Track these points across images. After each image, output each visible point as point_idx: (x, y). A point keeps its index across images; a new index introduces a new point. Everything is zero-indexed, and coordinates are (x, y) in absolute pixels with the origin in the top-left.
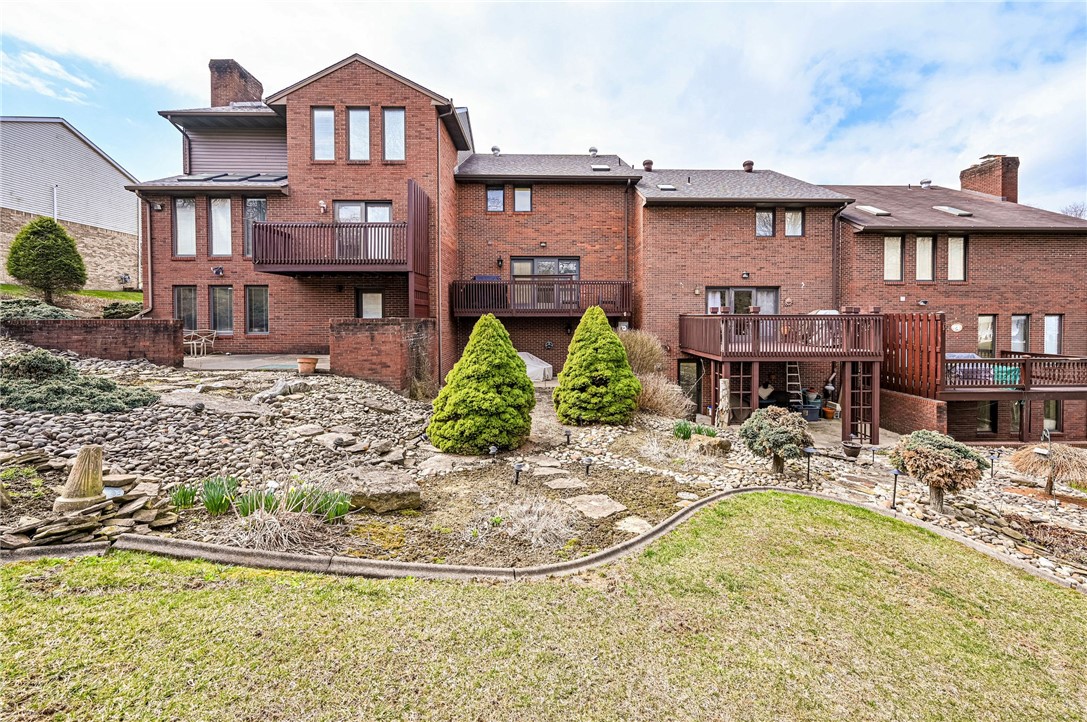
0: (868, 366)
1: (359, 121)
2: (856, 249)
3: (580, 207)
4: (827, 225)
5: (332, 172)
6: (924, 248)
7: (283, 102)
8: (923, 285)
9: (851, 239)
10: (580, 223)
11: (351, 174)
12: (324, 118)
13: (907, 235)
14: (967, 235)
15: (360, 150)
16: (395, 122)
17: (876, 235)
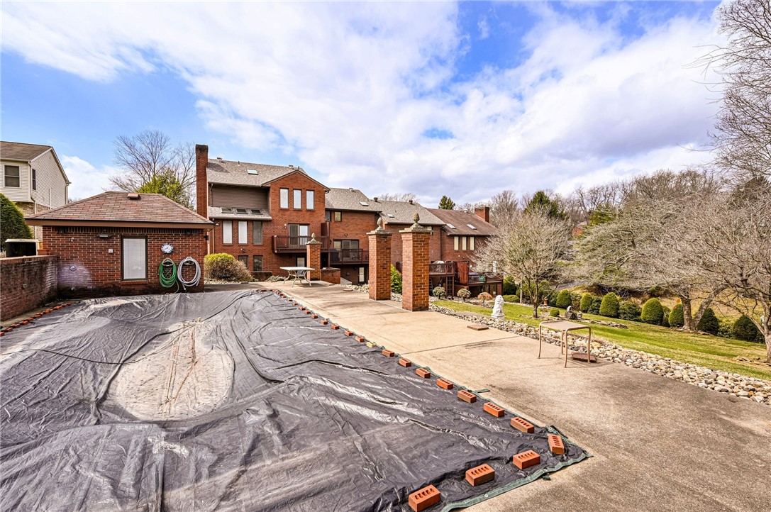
0: (451, 277)
1: (297, 194)
2: (447, 240)
3: (359, 220)
4: (439, 231)
5: (288, 213)
6: (464, 240)
7: (269, 185)
8: (464, 252)
9: (445, 237)
10: (359, 227)
11: (295, 214)
12: (284, 193)
13: (460, 237)
14: (476, 237)
15: (297, 205)
16: (310, 195)
17: (452, 236)
